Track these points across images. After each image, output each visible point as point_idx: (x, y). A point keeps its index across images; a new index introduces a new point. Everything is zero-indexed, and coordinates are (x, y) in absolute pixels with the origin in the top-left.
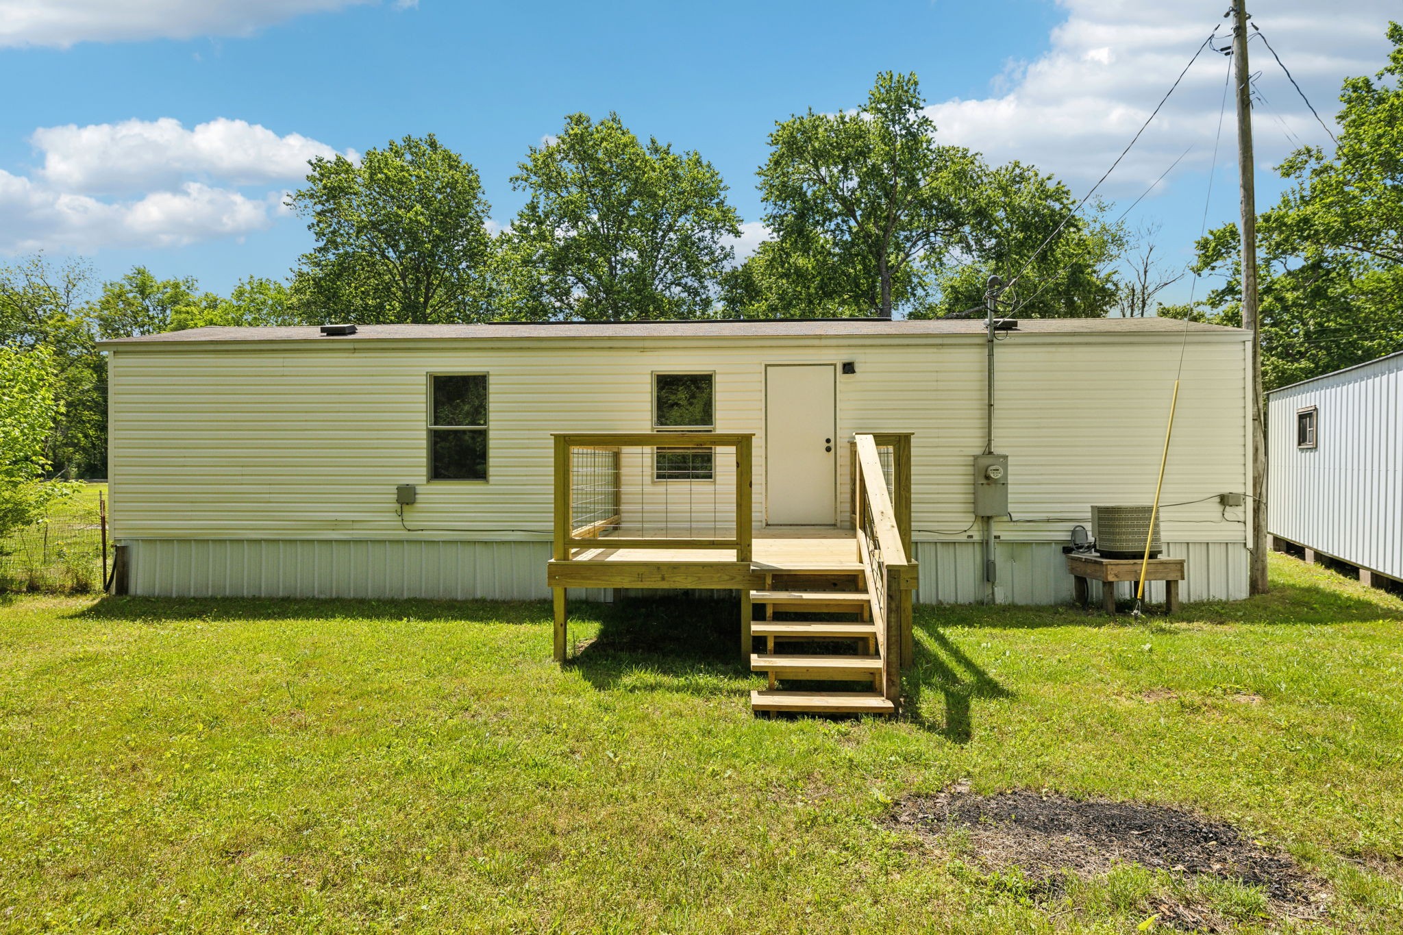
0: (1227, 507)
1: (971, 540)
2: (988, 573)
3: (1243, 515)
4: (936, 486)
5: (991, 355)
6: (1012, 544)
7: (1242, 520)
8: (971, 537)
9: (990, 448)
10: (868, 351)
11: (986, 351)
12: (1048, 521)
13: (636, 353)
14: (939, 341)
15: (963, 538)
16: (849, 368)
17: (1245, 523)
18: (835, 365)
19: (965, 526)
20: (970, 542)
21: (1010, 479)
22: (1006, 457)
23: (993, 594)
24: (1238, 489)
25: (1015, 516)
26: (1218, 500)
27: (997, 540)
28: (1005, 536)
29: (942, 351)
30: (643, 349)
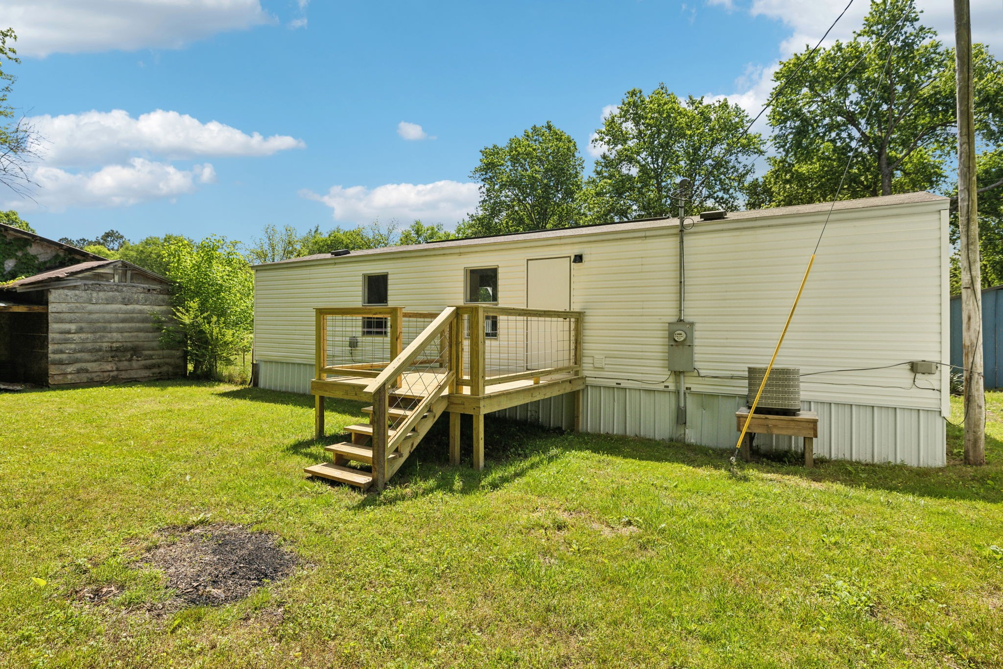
0: (917, 375)
1: (666, 389)
2: (681, 417)
3: (938, 383)
4: (641, 346)
5: (682, 242)
6: (702, 396)
7: (938, 388)
8: (667, 387)
9: (680, 316)
10: (593, 245)
11: (678, 239)
12: (732, 378)
13: (456, 257)
14: (643, 234)
15: (661, 387)
16: (579, 259)
17: (940, 391)
18: (570, 257)
19: (663, 378)
20: (666, 391)
21: (697, 342)
22: (692, 324)
23: (685, 434)
24: (932, 357)
25: (703, 372)
26: (909, 367)
27: (688, 391)
28: (695, 388)
29: (646, 241)
30: (460, 254)
